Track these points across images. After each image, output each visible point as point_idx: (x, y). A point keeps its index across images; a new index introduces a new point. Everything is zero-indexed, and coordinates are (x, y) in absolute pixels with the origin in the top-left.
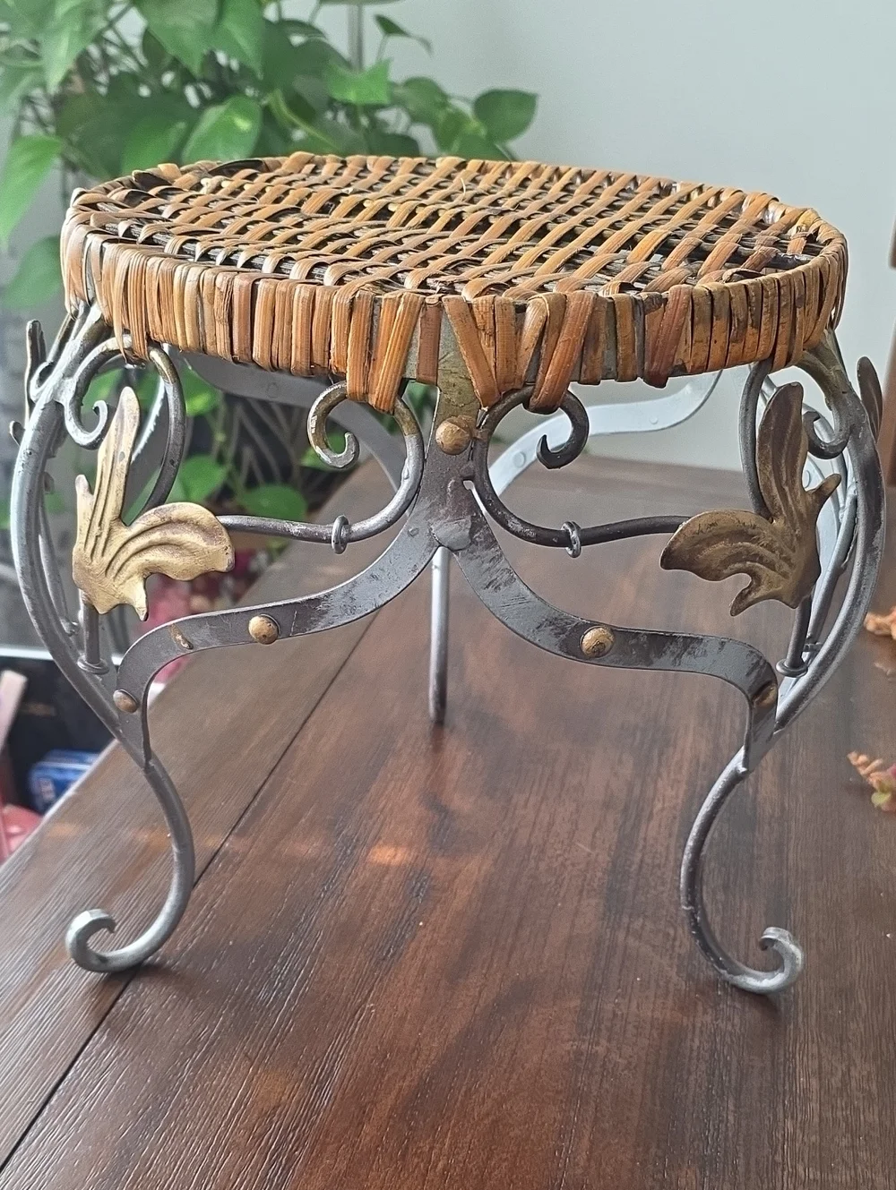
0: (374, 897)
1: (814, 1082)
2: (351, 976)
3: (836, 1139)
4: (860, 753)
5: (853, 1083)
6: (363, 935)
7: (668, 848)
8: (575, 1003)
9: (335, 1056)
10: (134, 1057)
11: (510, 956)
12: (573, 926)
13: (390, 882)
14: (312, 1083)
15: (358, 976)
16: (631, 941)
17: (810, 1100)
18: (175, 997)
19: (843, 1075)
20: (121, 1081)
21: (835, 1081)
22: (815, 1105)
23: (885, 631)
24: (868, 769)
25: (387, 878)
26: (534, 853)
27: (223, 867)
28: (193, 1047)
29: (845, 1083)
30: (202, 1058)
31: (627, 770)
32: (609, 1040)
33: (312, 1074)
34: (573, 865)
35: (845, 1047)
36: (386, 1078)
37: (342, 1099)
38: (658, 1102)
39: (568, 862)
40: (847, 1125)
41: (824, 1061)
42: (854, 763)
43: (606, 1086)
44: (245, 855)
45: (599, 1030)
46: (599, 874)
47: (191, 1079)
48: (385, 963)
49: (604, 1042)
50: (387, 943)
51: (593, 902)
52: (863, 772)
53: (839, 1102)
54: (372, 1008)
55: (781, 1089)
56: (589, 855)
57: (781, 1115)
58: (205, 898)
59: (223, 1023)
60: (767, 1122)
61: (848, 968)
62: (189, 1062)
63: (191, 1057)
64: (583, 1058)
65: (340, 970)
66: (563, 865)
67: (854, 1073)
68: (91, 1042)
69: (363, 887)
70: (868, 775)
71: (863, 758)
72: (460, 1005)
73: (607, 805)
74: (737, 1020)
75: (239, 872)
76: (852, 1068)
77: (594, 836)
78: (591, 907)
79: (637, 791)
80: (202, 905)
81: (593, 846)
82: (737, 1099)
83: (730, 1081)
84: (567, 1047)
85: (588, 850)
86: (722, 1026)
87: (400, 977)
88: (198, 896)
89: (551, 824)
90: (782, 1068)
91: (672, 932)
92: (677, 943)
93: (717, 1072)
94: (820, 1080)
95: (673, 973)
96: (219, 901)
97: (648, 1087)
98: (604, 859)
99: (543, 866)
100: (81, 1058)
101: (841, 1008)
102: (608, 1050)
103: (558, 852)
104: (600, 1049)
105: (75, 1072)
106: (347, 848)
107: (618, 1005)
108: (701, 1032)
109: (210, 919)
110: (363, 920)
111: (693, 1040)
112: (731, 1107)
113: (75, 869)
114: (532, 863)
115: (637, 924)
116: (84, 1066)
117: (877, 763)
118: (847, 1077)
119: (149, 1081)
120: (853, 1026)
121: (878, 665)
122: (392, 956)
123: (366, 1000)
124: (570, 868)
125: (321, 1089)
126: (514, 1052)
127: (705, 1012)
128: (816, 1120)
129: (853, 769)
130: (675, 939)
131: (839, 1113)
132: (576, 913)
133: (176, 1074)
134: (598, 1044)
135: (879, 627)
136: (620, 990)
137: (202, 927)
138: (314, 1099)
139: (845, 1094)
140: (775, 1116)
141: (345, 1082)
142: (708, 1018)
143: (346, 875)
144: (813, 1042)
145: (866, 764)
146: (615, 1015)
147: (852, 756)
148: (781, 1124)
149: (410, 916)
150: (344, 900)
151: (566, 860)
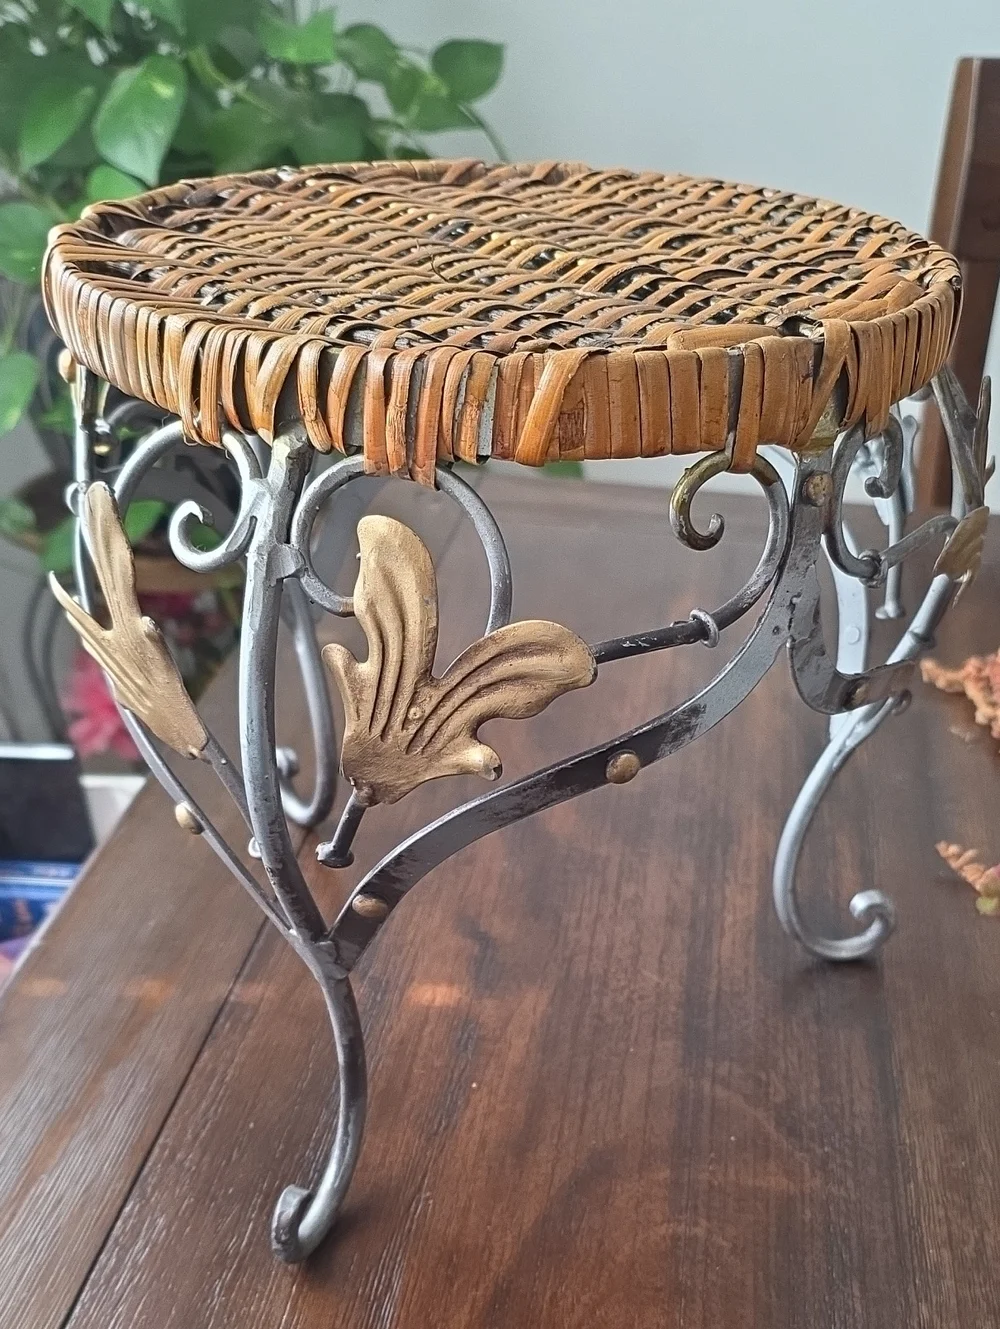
0: (415, 1055)
1: (946, 1254)
2: (400, 1159)
3: (978, 1323)
4: (950, 842)
5: (989, 1252)
6: (407, 1105)
7: (746, 971)
8: (664, 1174)
9: (391, 1264)
10: (152, 1282)
11: (583, 1117)
12: (650, 1076)
13: (432, 1034)
14: (369, 1300)
15: (407, 1159)
16: (721, 1093)
17: (944, 1277)
18: (192, 1200)
19: (977, 1243)
20: (140, 1314)
21: (969, 1250)
22: (949, 1283)
23: (957, 688)
24: (961, 860)
25: (427, 1030)
26: (595, 987)
27: (232, 1026)
28: (222, 1264)
29: (980, 1252)
30: (234, 1278)
31: (689, 876)
32: (709, 1219)
33: (367, 1290)
34: (641, 998)
35: (974, 1206)
36: (456, 1286)
37: (406, 1319)
38: (773, 1294)
39: (635, 996)
40: (988, 1304)
41: (954, 1227)
42: (943, 854)
43: (712, 1277)
44: (256, 1009)
45: (696, 1207)
46: (673, 1009)
47: (224, 1306)
48: (438, 1139)
49: (703, 1222)
50: (437, 1111)
51: (670, 1044)
52: (954, 864)
53: (976, 1276)
54: (427, 1199)
55: (909, 1264)
56: (658, 984)
57: (913, 1299)
58: (214, 1070)
59: (254, 1229)
60: (899, 1309)
61: (966, 1109)
62: (218, 1284)
63: (220, 1278)
64: (681, 1244)
65: (386, 1151)
66: (630, 1000)
67: (988, 1239)
68: (97, 1267)
69: (401, 1042)
70: (961, 868)
71: (953, 849)
72: (532, 1186)
73: (671, 921)
74: (850, 1183)
75: (251, 1033)
76: (986, 1233)
77: (661, 961)
78: (669, 1048)
79: (703, 901)
80: (210, 1079)
81: (661, 973)
82: (862, 1282)
83: (851, 1260)
84: (662, 1230)
85: (655, 978)
86: (834, 1190)
87: (457, 1155)
88: (206, 1066)
89: (610, 948)
90: (907, 1239)
91: (763, 1077)
92: (772, 1090)
93: (835, 1249)
94: (952, 1249)
95: (771, 1128)
96: (231, 1072)
97: (760, 1274)
98: (675, 988)
99: (607, 1002)
100: (87, 1288)
101: (964, 1159)
102: (709, 1232)
103: (623, 983)
104: (700, 1231)
105: (83, 1307)
106: (376, 993)
107: (713, 1173)
108: (812, 1200)
109: (223, 1096)
110: (406, 1085)
111: (803, 1212)
112: (857, 1293)
113: (52, 1042)
114: (594, 999)
115: (723, 1070)
116: (92, 1299)
117: (970, 853)
118: (981, 1244)
119: (173, 1312)
120: (980, 1180)
121: (954, 730)
122: (446, 1128)
123: (419, 1189)
124: (638, 1002)
125: (380, 1307)
126: (601, 1243)
127: (813, 1175)
128: (953, 1301)
129: (944, 861)
130: (768, 1085)
131: (978, 1291)
132: (652, 1060)
133: (205, 1300)
134: (696, 1224)
135: (950, 684)
136: (712, 1155)
137: (213, 1108)
138: (373, 1321)
139: (981, 1266)
140: (907, 1298)
141: (408, 1294)
142: (818, 1182)
143: (378, 1028)
144: (938, 1203)
145: (958, 856)
146: (711, 1186)
147: (941, 847)
148: (915, 1308)
149: (460, 1075)
150: (380, 1059)
151: (633, 992)
